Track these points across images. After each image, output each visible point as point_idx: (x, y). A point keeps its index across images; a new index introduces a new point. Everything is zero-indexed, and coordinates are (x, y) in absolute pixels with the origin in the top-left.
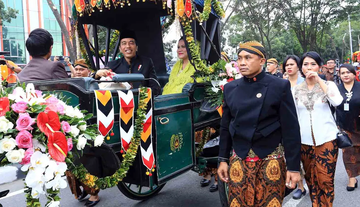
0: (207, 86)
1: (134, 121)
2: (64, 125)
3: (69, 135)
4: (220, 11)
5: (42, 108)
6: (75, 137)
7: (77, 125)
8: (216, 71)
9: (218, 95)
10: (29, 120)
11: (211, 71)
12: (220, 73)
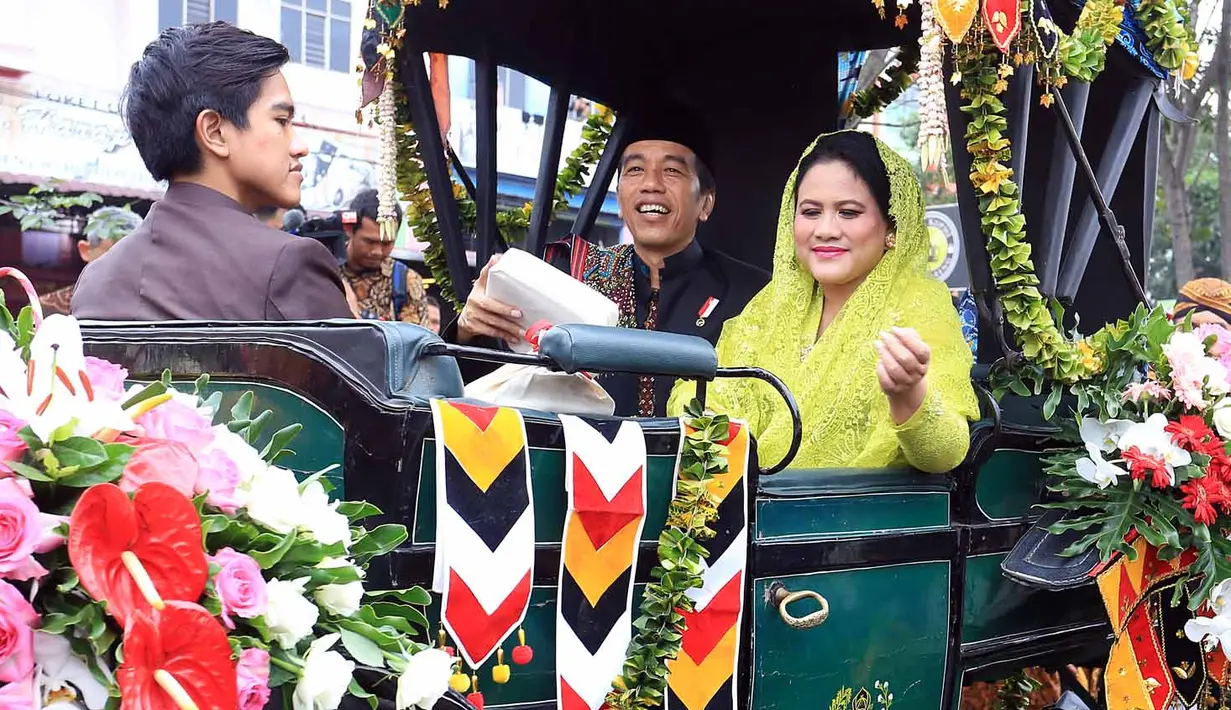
0: (1053, 443)
1: (639, 590)
2: (225, 571)
3: (256, 633)
4: (1170, 41)
5: (106, 458)
6: (288, 643)
7: (307, 579)
8: (1111, 367)
9: (1107, 499)
10: (24, 519)
11: (1087, 366)
12: (1132, 380)
